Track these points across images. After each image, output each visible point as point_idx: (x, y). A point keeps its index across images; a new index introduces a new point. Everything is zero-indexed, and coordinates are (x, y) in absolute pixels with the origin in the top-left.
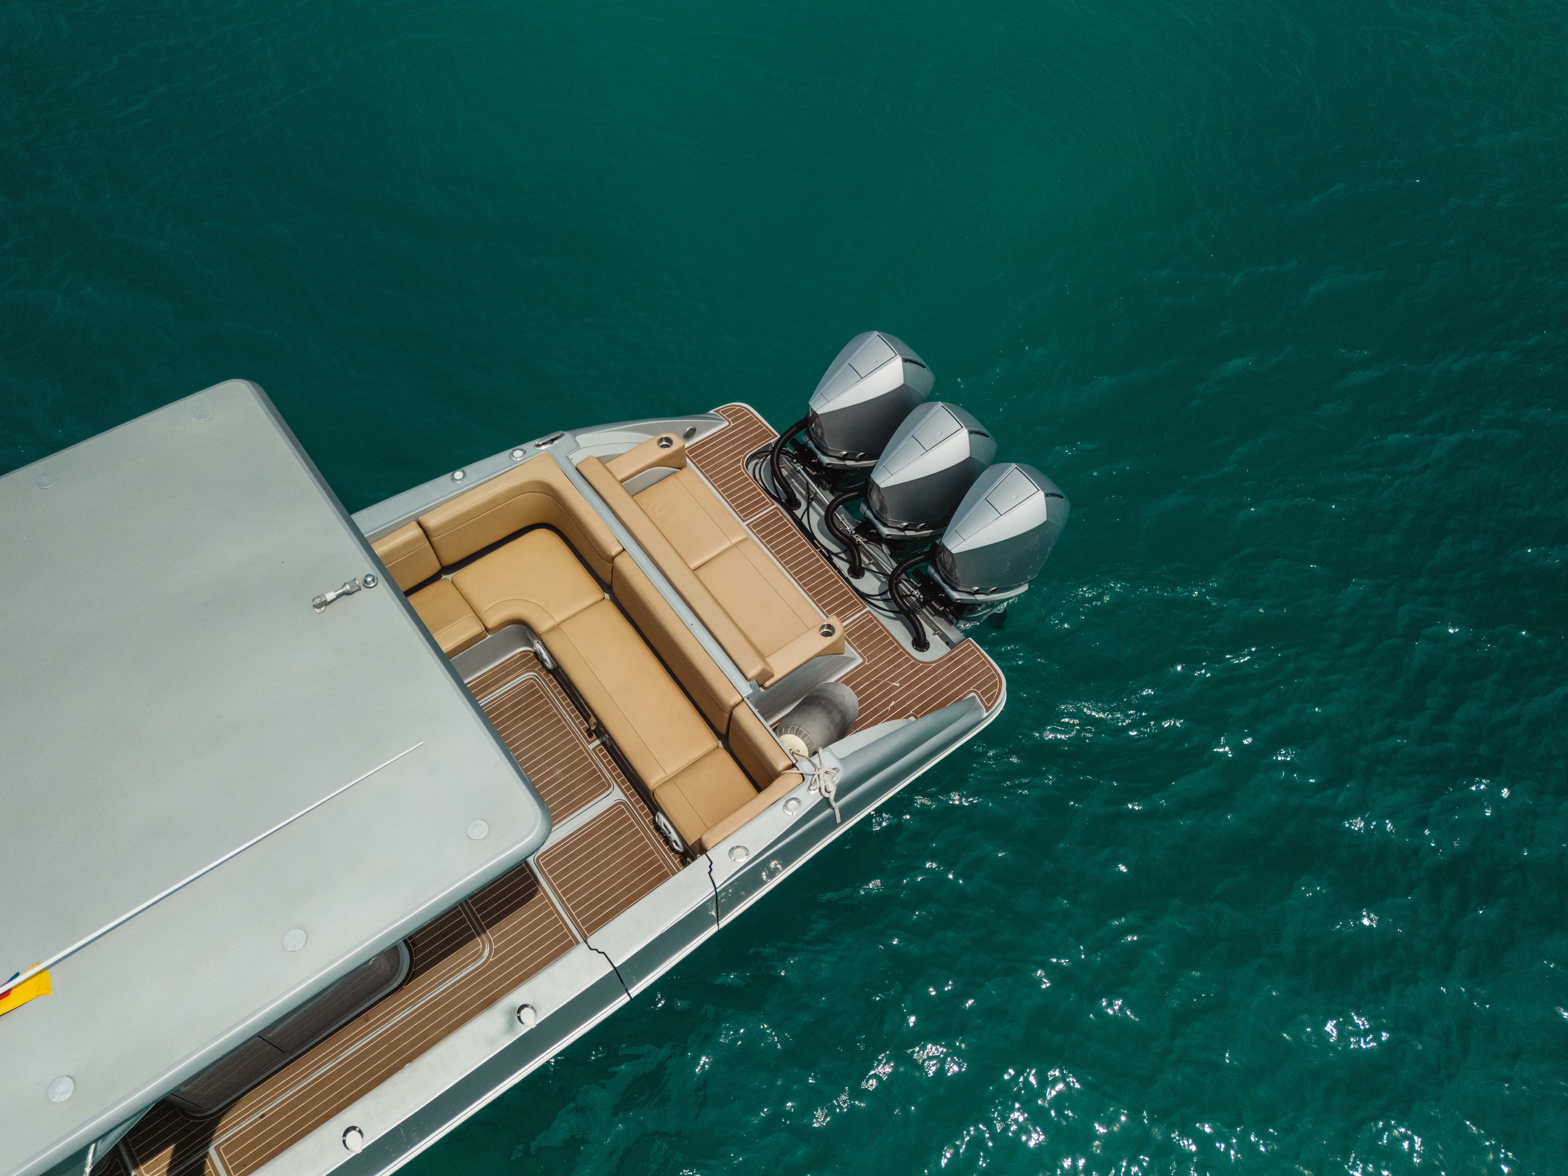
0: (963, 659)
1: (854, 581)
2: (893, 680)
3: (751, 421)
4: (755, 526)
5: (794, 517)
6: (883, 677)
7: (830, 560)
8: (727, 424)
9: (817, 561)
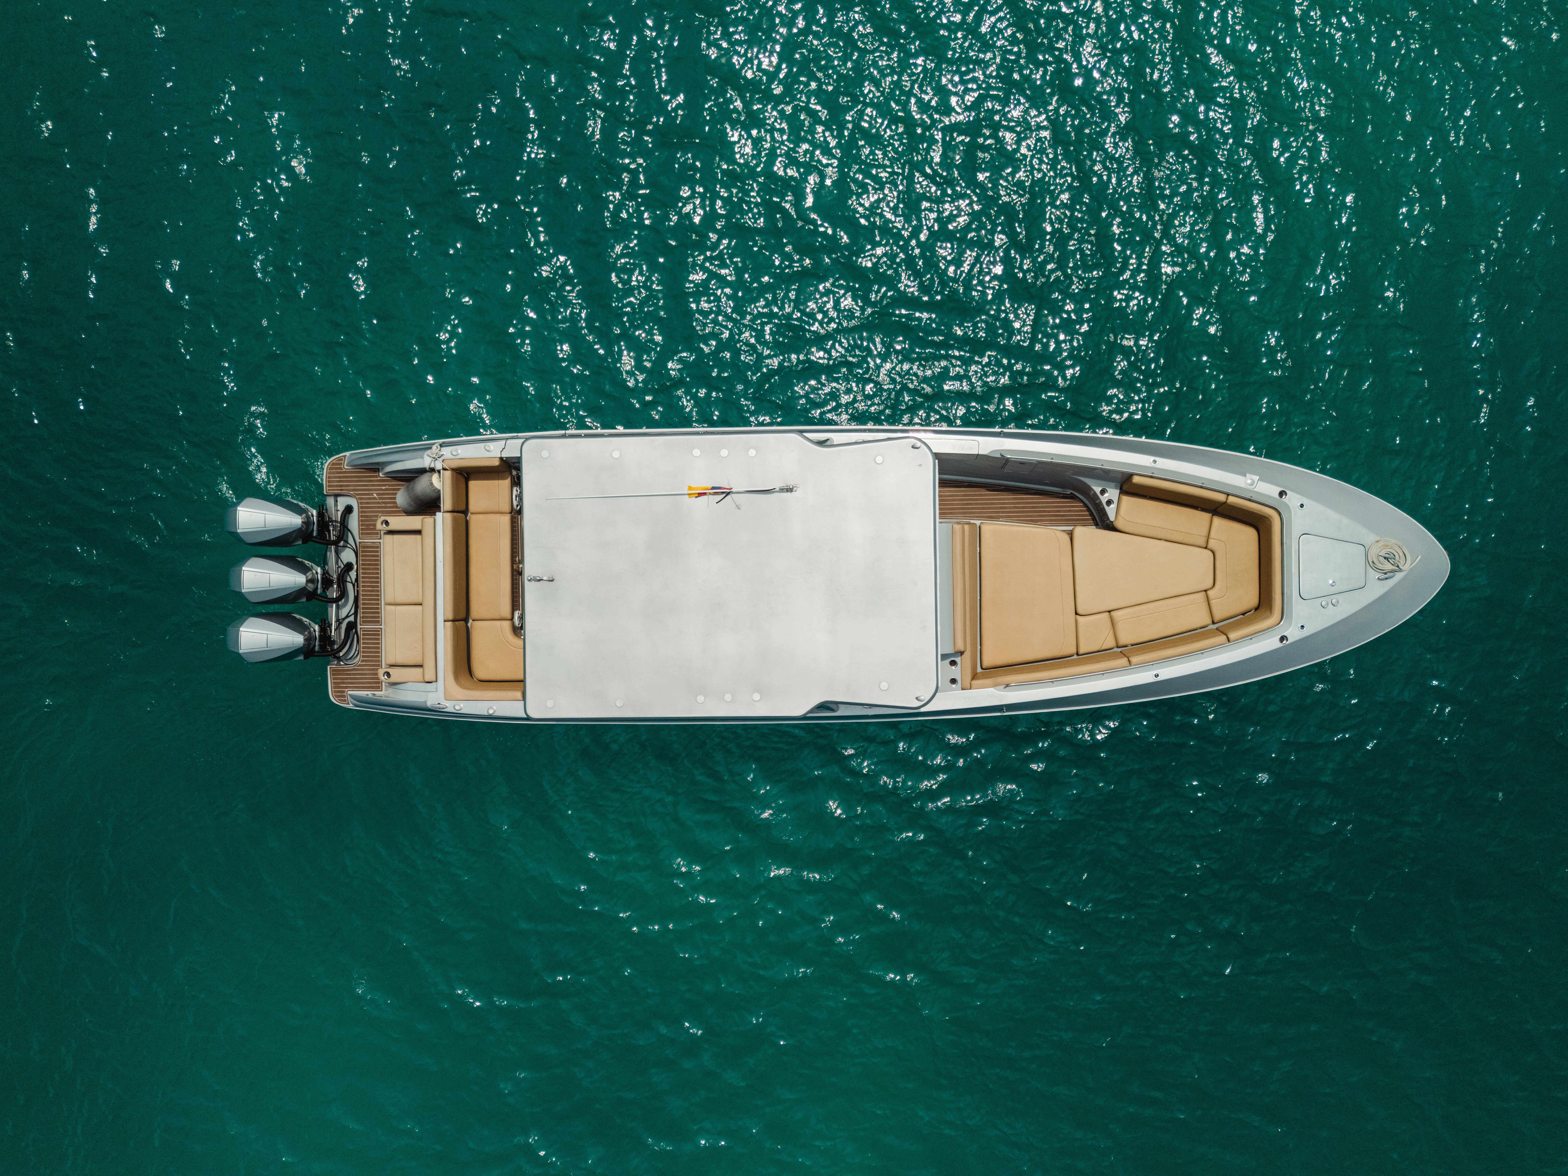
0: (337, 486)
1: (354, 563)
2: (375, 498)
3: (336, 685)
4: (378, 622)
5: (356, 618)
6: (379, 503)
7: (357, 580)
8: (349, 692)
9: (363, 582)
